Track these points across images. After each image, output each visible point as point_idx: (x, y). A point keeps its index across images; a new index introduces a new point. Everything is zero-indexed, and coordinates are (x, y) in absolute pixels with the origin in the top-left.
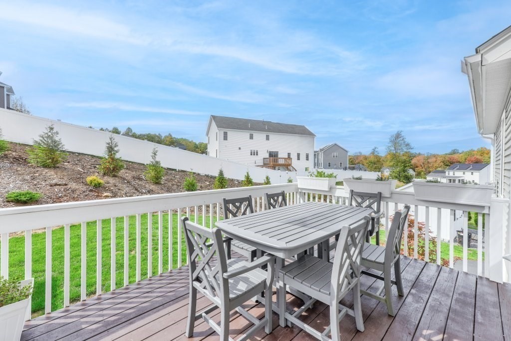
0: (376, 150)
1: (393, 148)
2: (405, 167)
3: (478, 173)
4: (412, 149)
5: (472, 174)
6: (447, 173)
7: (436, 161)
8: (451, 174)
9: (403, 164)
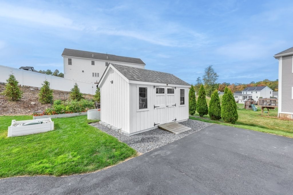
0: (200, 79)
1: (207, 77)
2: (213, 88)
3: (259, 92)
4: (218, 76)
5: (256, 92)
6: (243, 93)
7: (240, 87)
8: (245, 93)
9: (212, 86)
